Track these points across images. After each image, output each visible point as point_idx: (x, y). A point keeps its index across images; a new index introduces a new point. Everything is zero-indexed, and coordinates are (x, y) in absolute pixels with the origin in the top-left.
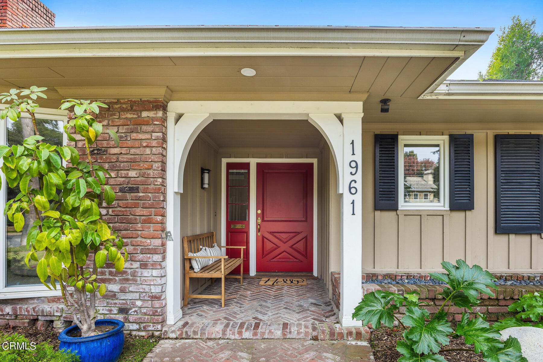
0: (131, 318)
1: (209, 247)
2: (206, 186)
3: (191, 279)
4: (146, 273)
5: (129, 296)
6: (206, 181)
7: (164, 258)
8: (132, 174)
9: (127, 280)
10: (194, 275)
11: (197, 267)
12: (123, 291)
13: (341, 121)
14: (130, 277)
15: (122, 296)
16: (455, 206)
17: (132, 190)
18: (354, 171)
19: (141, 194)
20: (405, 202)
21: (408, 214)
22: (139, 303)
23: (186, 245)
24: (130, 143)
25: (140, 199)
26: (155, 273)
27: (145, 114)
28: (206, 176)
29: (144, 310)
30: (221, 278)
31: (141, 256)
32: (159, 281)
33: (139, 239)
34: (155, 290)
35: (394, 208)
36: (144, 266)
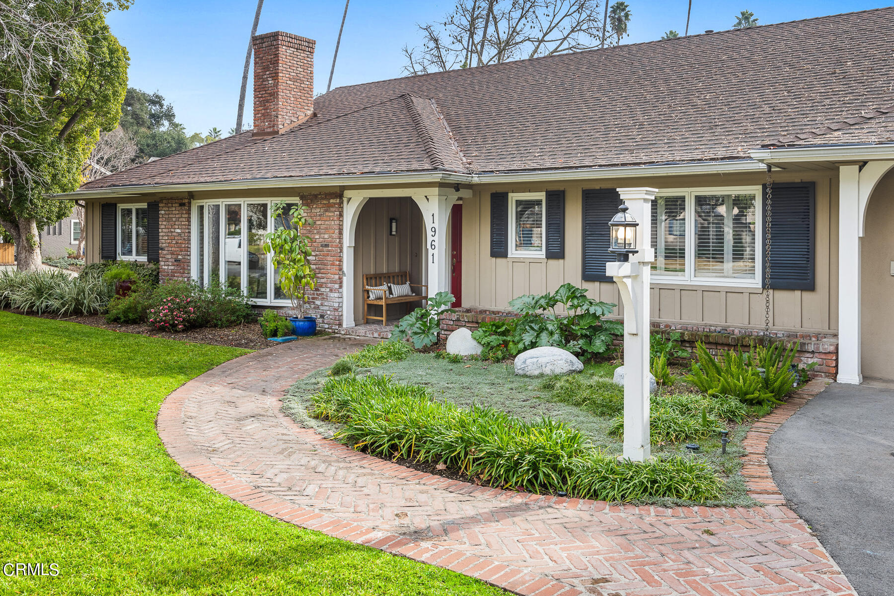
0: (325, 321)
1: (394, 284)
2: (394, 233)
3: (368, 305)
4: (332, 295)
5: (325, 308)
6: (394, 229)
7: (341, 287)
8: (326, 236)
9: (324, 298)
10: (369, 302)
11: (372, 297)
12: (322, 305)
13: (428, 199)
14: (325, 297)
15: (321, 308)
16: (550, 255)
17: (327, 246)
18: (433, 234)
19: (330, 248)
20: (516, 250)
21: (516, 261)
22: (329, 312)
23: (365, 281)
24: (325, 218)
25: (329, 251)
26: (336, 295)
27: (332, 201)
28: (394, 225)
29: (331, 317)
30: (382, 305)
31: (329, 285)
32: (337, 300)
33: (329, 275)
34: (336, 305)
35: (504, 255)
36: (331, 291)
